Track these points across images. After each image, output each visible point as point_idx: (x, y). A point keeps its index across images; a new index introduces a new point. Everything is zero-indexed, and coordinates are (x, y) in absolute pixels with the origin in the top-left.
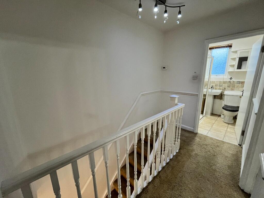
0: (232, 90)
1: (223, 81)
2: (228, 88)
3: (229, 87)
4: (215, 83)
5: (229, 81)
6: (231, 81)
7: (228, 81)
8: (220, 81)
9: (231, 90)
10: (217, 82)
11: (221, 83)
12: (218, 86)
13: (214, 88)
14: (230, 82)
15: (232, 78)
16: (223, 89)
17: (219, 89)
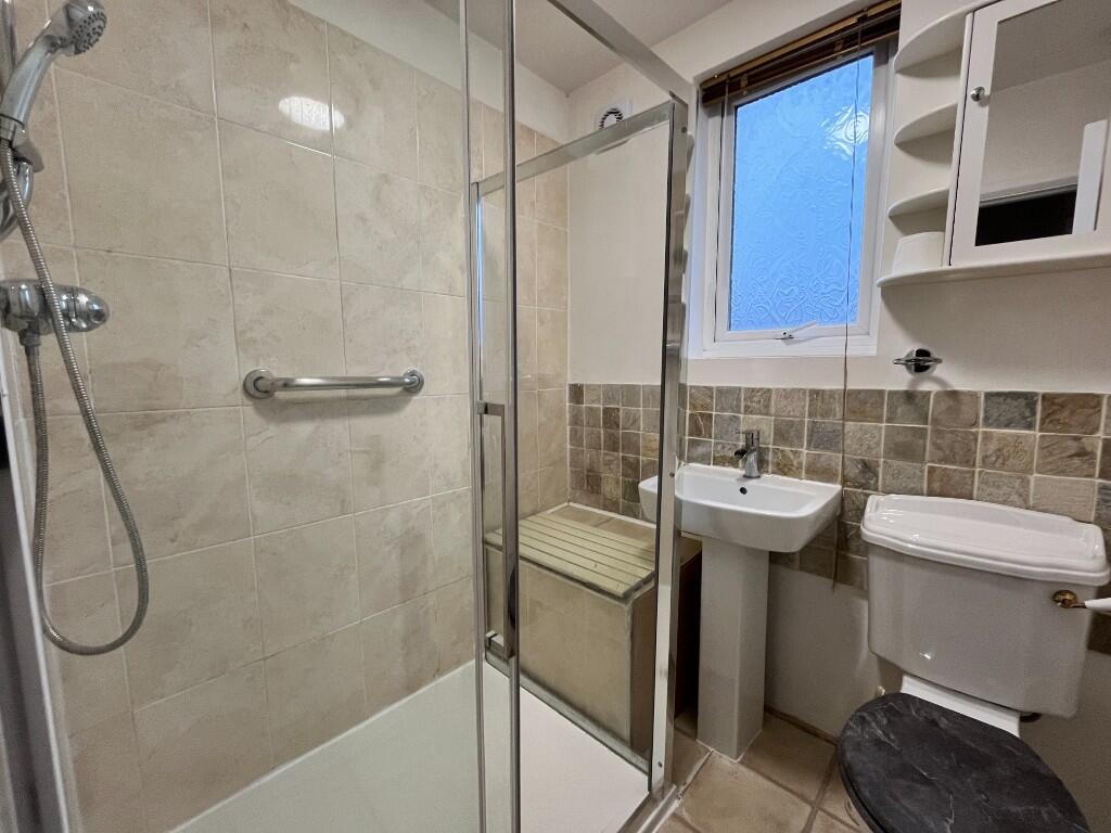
0: (944, 487)
1: (846, 394)
2: (896, 463)
3: (904, 450)
4: (773, 410)
5: (903, 387)
6: (926, 387)
7: (892, 393)
8: (815, 393)
9: (936, 485)
10: (788, 394)
11: (825, 414)
12: (799, 436)
13: (770, 457)
14: (910, 396)
15: (935, 355)
16: (853, 471)
17: (817, 472)
